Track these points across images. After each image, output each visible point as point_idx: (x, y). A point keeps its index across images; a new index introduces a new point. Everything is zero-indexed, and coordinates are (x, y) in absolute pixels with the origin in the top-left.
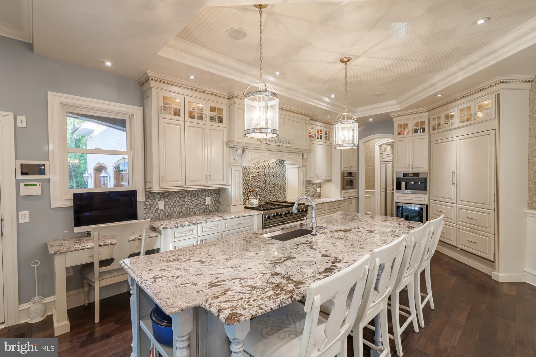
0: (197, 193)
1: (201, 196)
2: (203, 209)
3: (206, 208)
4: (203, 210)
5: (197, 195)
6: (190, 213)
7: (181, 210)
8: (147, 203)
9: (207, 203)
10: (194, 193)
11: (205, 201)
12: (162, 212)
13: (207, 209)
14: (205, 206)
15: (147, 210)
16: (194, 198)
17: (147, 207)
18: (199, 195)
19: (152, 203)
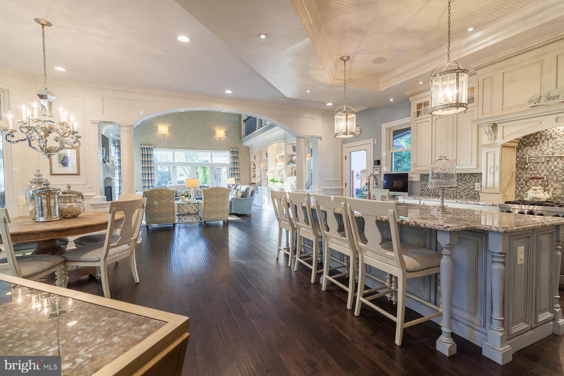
0: (464, 178)
1: (469, 181)
2: (472, 194)
3: (475, 194)
4: (471, 196)
5: (464, 180)
6: (456, 196)
7: (448, 192)
8: (422, 183)
9: (476, 189)
10: (461, 178)
11: (473, 187)
12: (432, 191)
13: (476, 196)
14: (473, 191)
15: (422, 188)
16: (461, 182)
17: (422, 186)
18: (467, 180)
19: (425, 183)
